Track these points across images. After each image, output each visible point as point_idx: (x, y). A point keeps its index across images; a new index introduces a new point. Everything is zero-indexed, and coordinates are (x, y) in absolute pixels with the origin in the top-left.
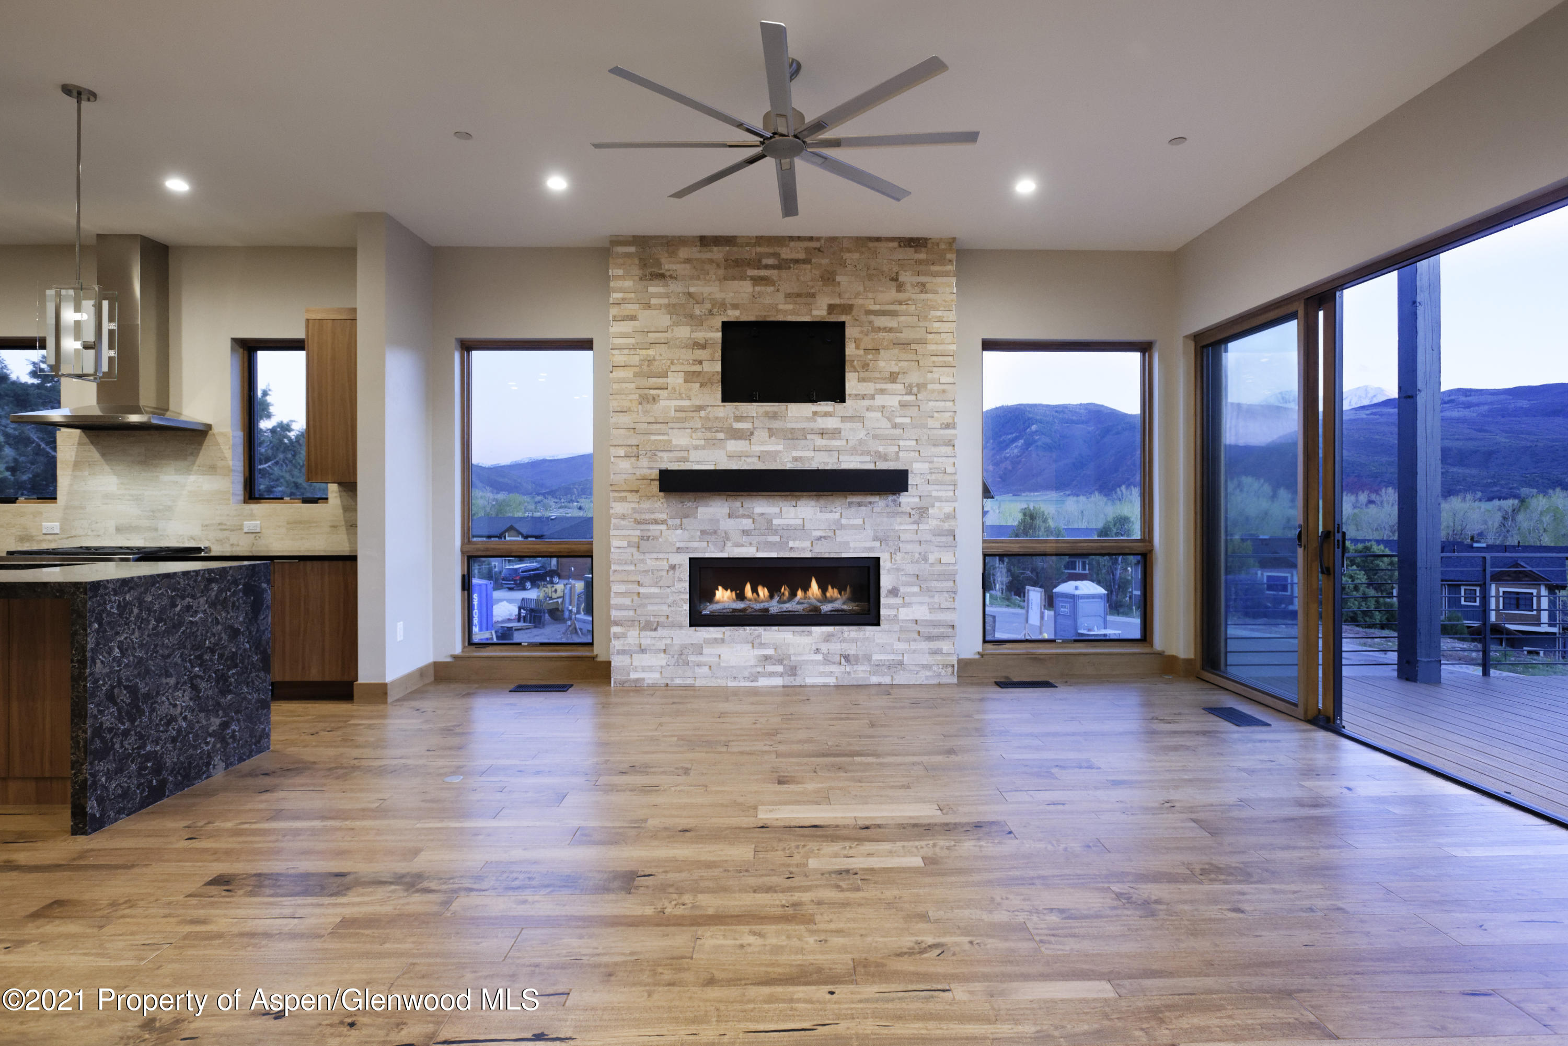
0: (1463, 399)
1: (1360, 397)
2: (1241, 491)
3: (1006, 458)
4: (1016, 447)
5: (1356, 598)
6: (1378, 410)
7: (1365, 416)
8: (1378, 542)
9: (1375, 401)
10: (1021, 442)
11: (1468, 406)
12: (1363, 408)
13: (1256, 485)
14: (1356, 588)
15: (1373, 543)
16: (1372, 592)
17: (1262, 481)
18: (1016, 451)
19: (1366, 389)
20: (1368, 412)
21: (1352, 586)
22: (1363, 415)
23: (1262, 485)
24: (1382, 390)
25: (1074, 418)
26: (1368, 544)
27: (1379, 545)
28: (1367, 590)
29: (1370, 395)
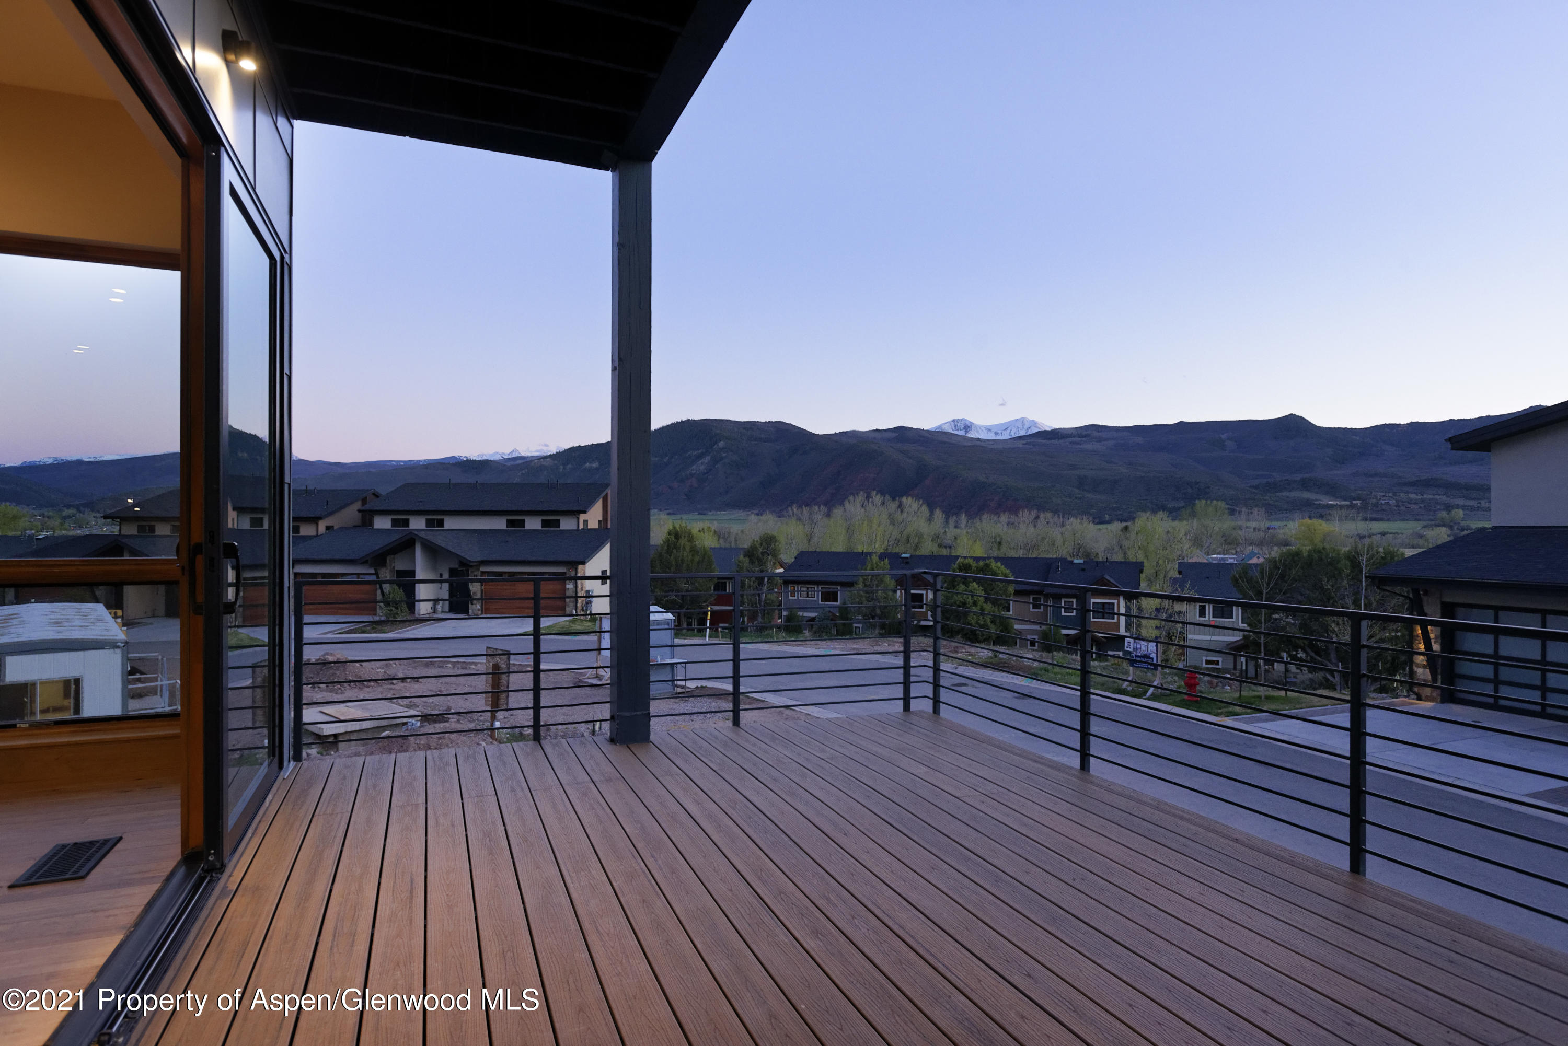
0: (1096, 434)
1: (1018, 428)
2: (902, 511)
3: (692, 475)
4: (702, 464)
5: (975, 613)
6: (1032, 440)
7: (1021, 446)
8: (997, 559)
9: (1030, 432)
10: (707, 459)
11: (1100, 440)
12: (1020, 438)
13: (915, 506)
14: (975, 603)
15: (992, 560)
16: (988, 607)
17: (921, 502)
18: (702, 468)
19: (1023, 421)
20: (1024, 442)
21: (971, 601)
22: (1020, 444)
23: (921, 506)
24: (1036, 423)
25: (762, 436)
26: (987, 562)
27: (996, 562)
28: (985, 606)
29: (1026, 427)
